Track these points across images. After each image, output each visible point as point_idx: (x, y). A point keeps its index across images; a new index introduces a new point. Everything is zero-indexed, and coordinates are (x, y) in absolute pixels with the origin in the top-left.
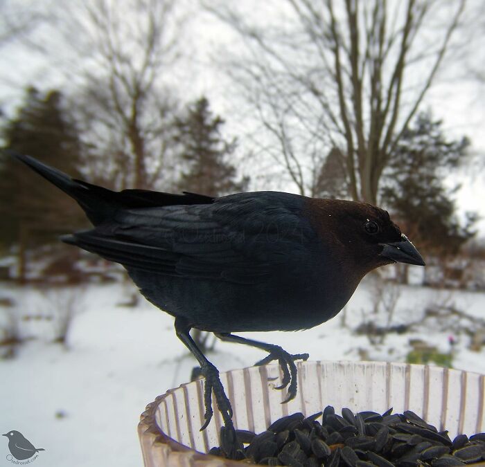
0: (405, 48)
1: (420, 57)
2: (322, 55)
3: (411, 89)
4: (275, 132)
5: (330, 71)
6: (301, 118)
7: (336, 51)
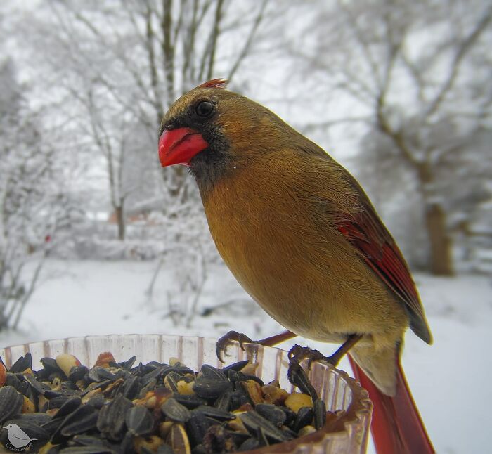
0: (219, 16)
1: (235, 25)
2: (133, 21)
3: (224, 58)
4: (83, 101)
5: (141, 38)
6: (111, 88)
7: (147, 17)
